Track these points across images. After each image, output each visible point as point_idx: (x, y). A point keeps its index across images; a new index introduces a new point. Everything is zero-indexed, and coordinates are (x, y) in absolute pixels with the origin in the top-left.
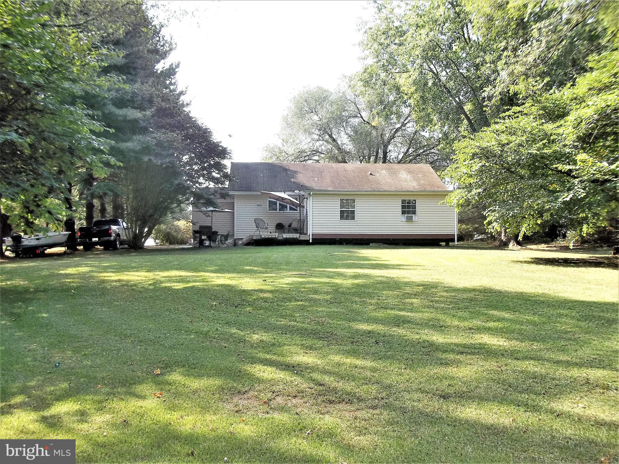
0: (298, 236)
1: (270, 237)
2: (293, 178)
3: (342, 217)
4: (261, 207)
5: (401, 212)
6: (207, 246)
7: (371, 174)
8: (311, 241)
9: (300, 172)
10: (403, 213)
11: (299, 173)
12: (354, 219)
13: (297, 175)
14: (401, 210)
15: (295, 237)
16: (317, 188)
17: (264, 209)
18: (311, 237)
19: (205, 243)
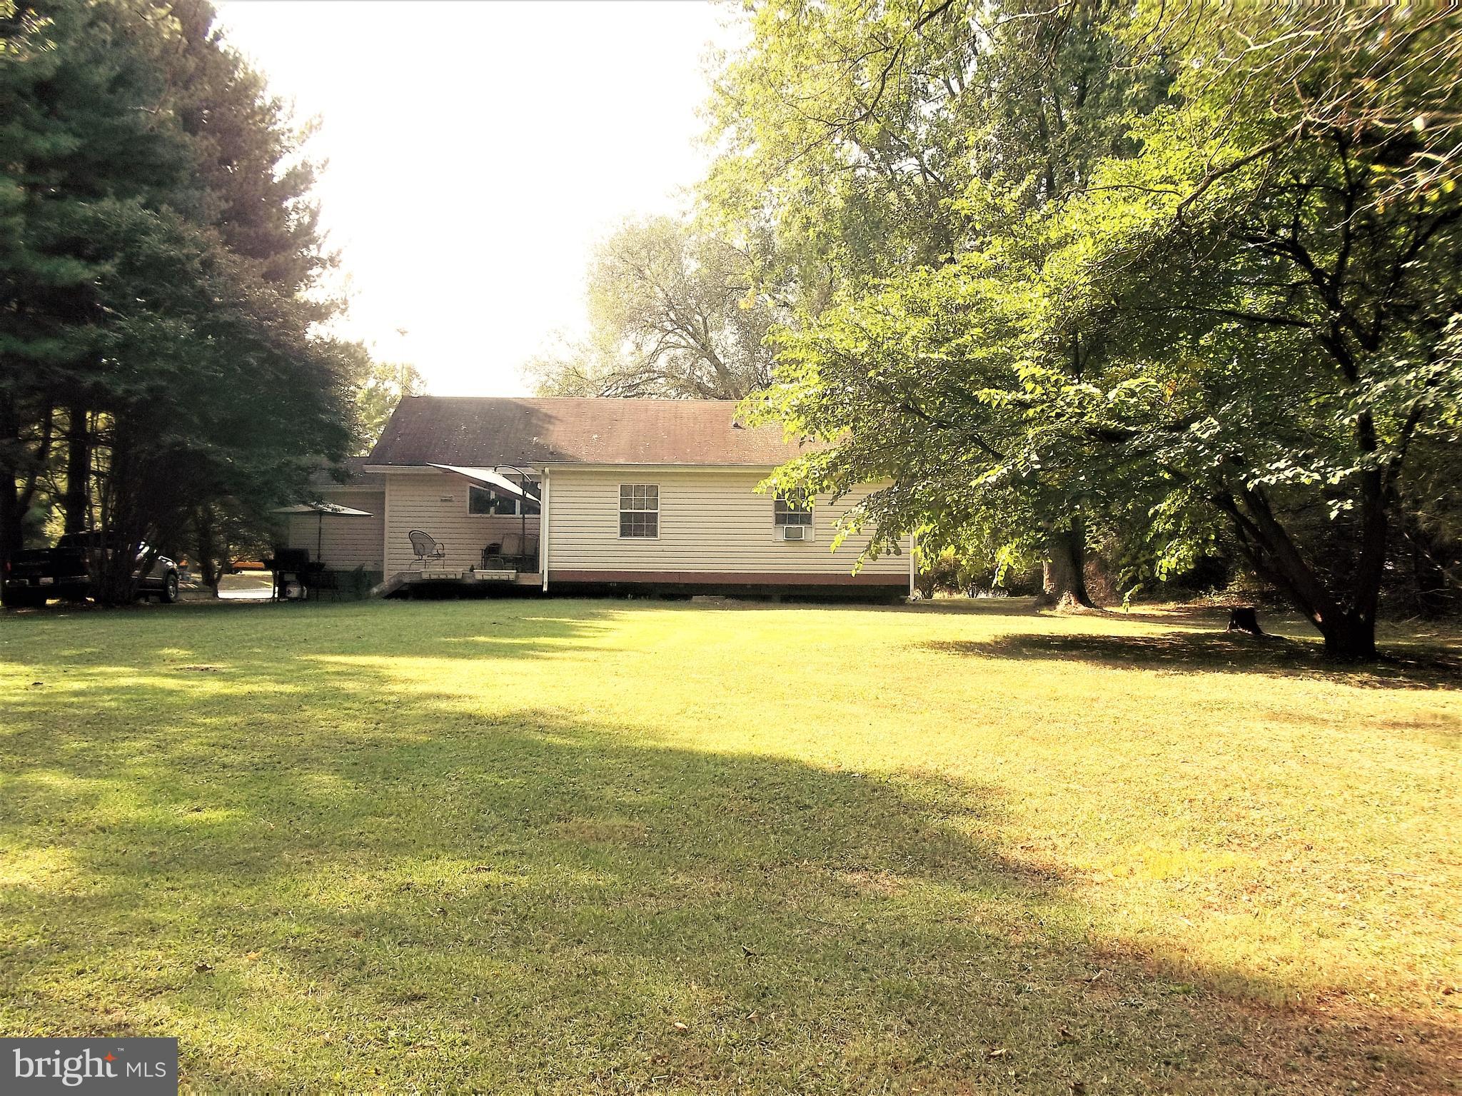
0: (512, 577)
1: (442, 577)
2: (538, 434)
3: (625, 531)
4: (450, 504)
5: (772, 519)
6: (296, 599)
7: (736, 426)
8: (545, 589)
9: (561, 421)
10: (777, 522)
11: (557, 422)
12: (655, 535)
13: (551, 427)
14: (772, 514)
15: (505, 578)
16: (590, 460)
17: (459, 509)
18: (546, 580)
19: (289, 592)
